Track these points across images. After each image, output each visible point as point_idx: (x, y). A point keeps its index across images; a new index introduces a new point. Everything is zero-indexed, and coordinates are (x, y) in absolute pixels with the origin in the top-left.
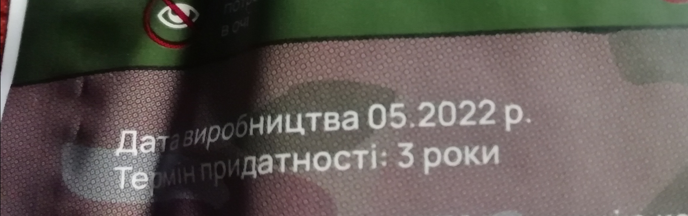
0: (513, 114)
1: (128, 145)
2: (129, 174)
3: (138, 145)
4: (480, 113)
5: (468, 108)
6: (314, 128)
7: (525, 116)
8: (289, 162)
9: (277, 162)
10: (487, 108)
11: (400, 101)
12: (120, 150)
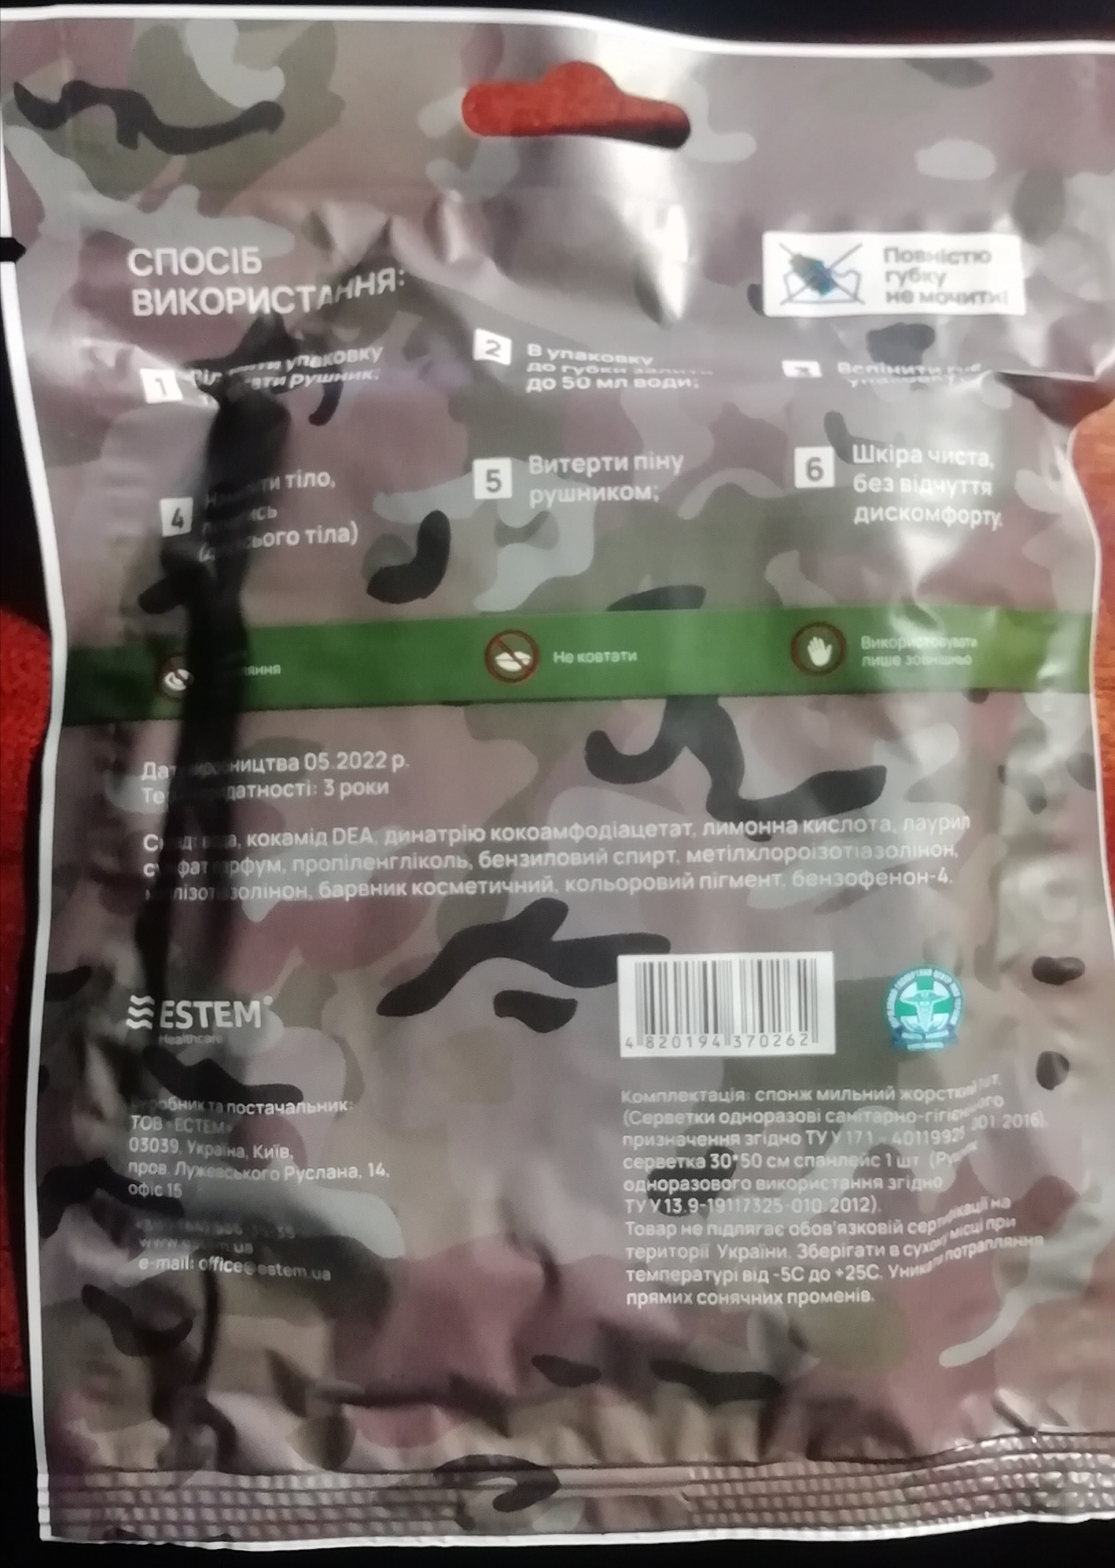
0: (398, 761)
1: (150, 773)
2: (151, 794)
3: (157, 773)
4: (376, 760)
5: (368, 757)
6: (271, 769)
7: (406, 762)
8: (255, 791)
9: (248, 791)
10: (380, 757)
11: (326, 751)
12: (144, 777)
